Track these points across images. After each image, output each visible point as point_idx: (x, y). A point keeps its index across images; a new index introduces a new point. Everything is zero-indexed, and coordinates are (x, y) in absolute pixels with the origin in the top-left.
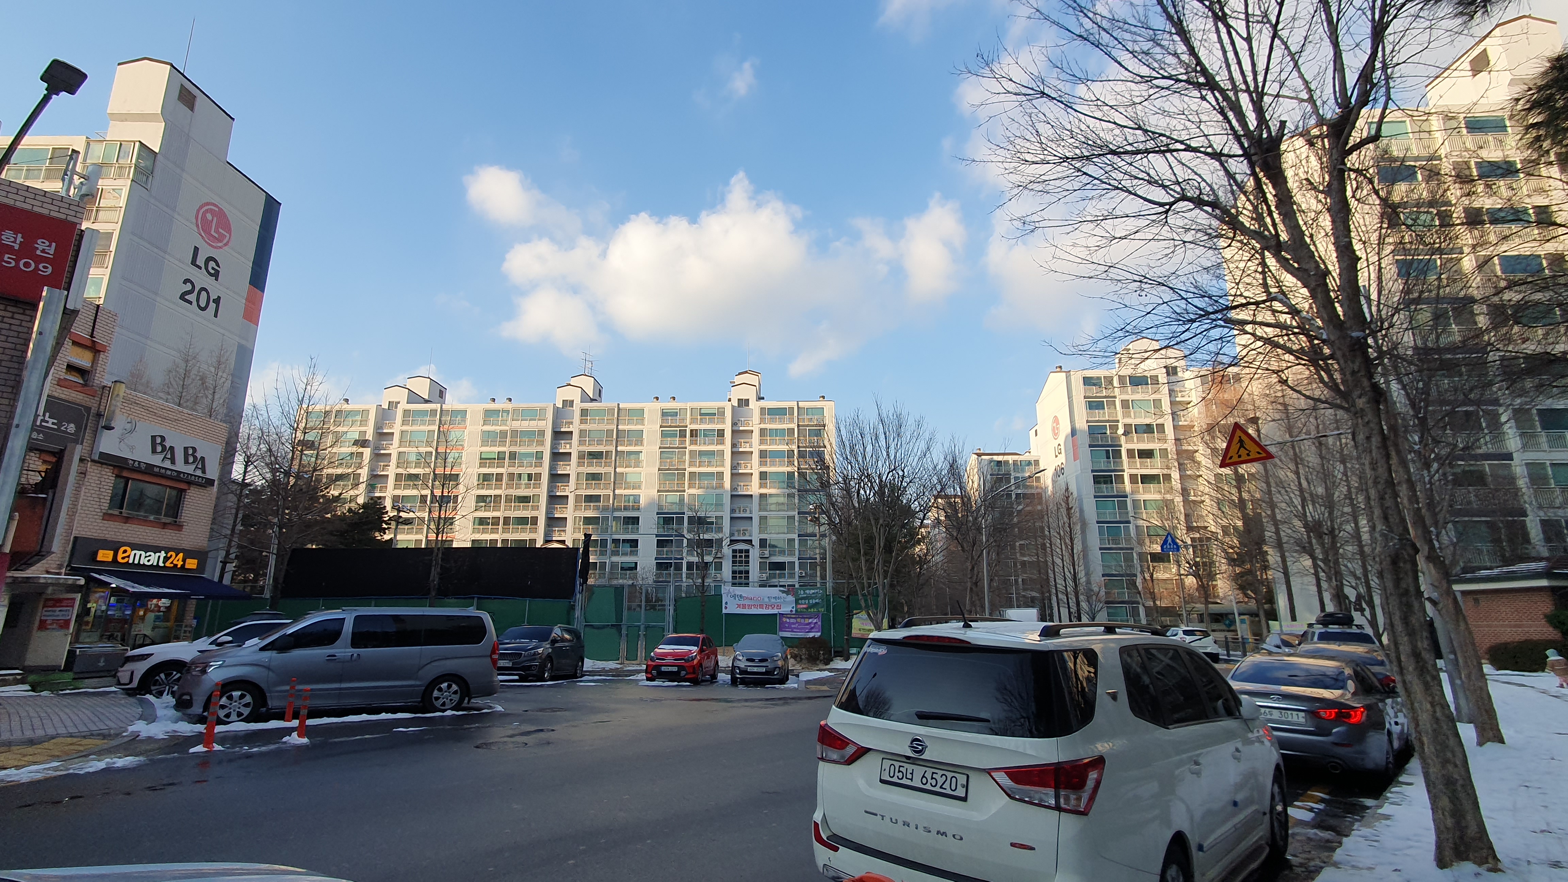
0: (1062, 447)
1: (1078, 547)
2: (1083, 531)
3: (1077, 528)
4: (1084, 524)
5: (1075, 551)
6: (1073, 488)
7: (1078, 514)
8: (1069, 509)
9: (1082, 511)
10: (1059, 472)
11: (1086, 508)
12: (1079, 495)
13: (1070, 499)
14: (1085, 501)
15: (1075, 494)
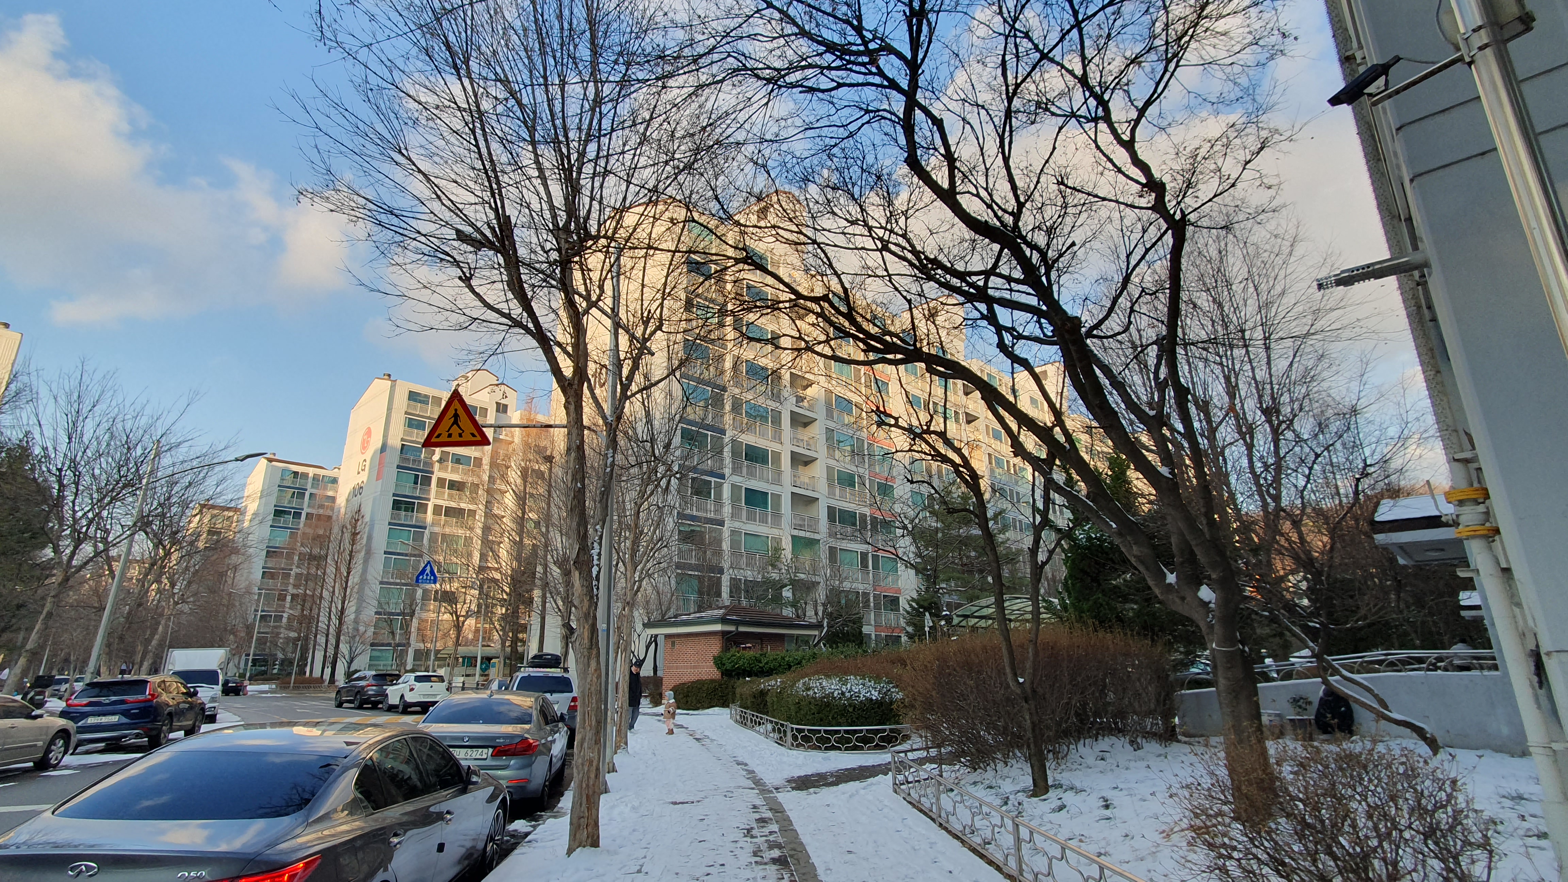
0: (368, 464)
1: (354, 579)
2: (366, 561)
3: (360, 557)
4: (369, 553)
5: (350, 584)
6: (367, 511)
7: (364, 541)
8: (354, 534)
9: (370, 538)
10: (358, 491)
11: (375, 535)
12: (372, 520)
13: (359, 523)
14: (376, 527)
15: (367, 518)
